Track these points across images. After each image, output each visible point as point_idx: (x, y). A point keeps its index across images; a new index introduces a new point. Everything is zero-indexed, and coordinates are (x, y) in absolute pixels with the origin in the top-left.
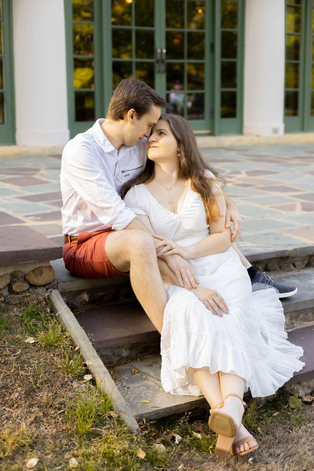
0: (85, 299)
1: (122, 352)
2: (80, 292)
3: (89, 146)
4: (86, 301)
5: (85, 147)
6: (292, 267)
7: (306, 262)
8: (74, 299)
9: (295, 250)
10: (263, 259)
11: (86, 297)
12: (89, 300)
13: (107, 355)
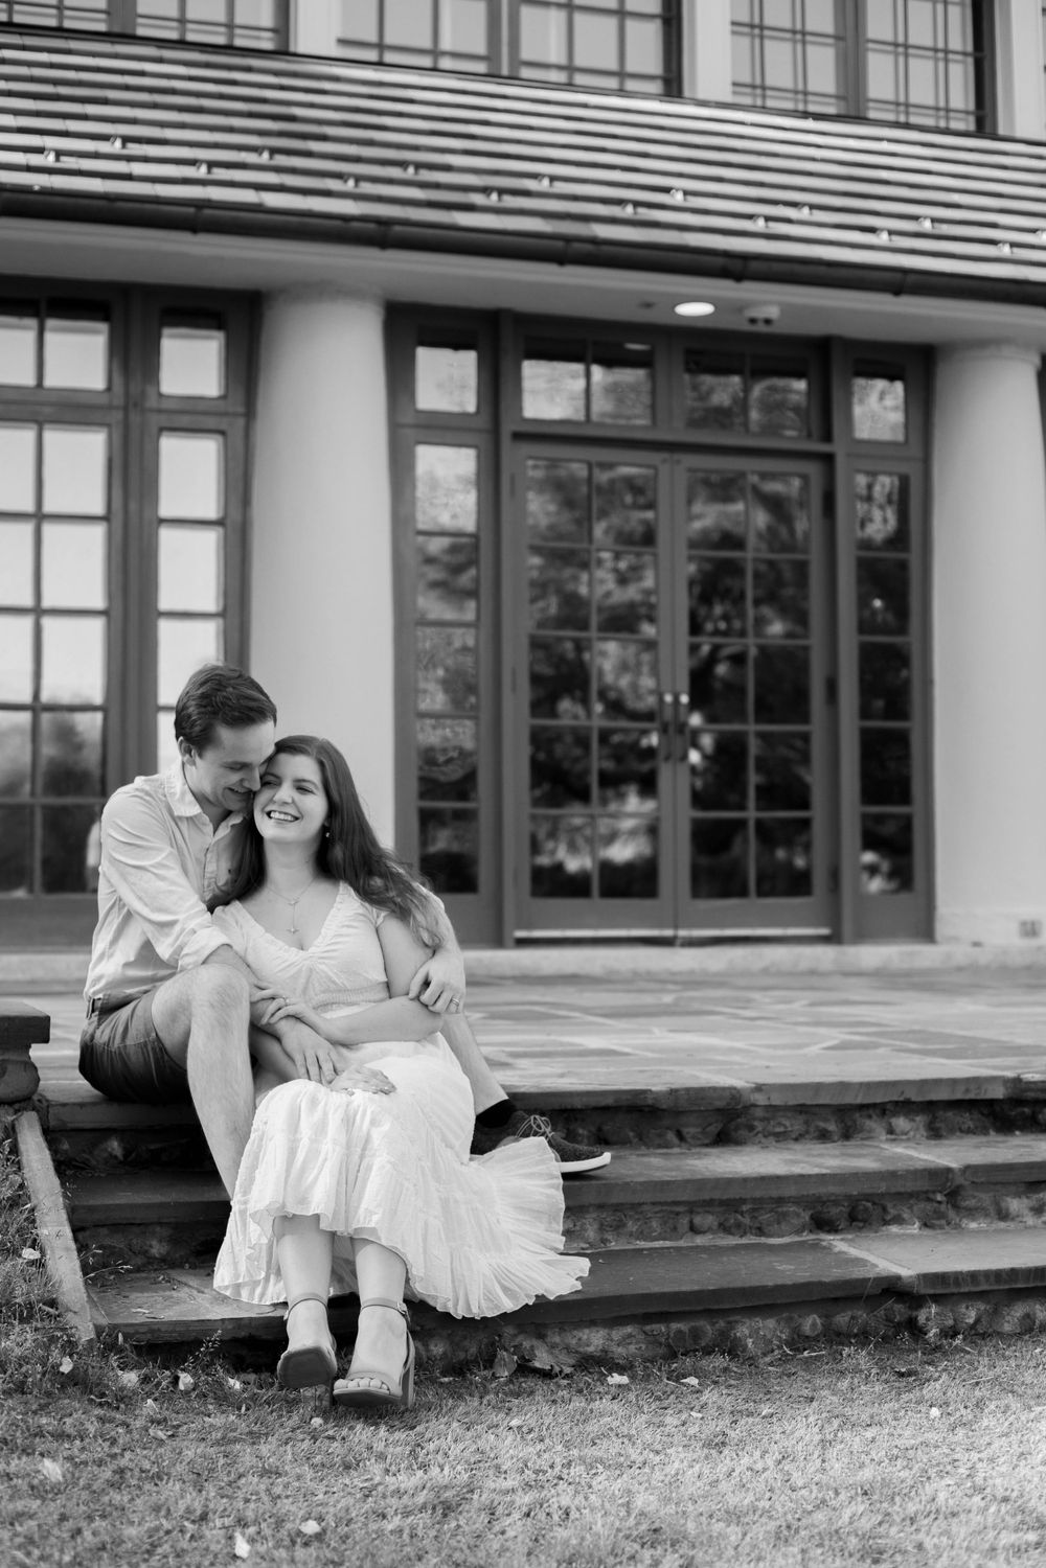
0: (115, 1153)
1: (151, 1246)
2: (106, 1132)
3: (148, 798)
4: (116, 1157)
5: (139, 800)
6: (671, 1136)
7: (714, 1129)
8: (91, 1153)
9: (673, 1092)
10: (579, 1107)
11: (115, 1146)
12: (126, 1156)
13: (115, 1247)
